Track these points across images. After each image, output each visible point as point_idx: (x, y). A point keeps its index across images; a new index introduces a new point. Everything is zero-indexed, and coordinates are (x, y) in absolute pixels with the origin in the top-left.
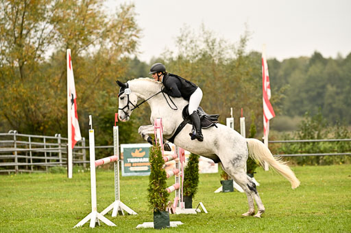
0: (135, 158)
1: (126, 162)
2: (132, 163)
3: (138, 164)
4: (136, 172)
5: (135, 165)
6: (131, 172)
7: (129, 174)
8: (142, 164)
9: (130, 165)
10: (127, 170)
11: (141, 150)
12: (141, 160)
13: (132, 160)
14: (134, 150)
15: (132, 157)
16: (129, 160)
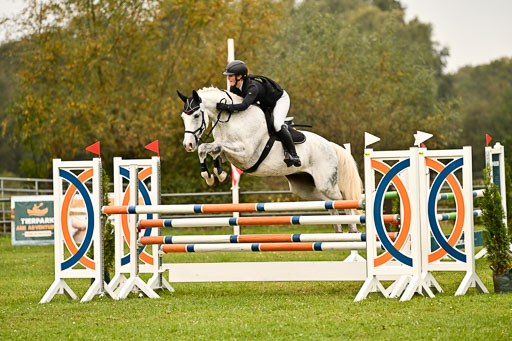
0: (32, 217)
1: (18, 223)
2: (27, 226)
3: (37, 227)
4: (33, 238)
5: (33, 228)
6: (26, 239)
7: (22, 242)
8: (43, 227)
9: (24, 228)
10: (19, 236)
11: (41, 204)
12: (42, 221)
13: (28, 221)
14: (31, 205)
15: (27, 216)
16: (22, 220)
